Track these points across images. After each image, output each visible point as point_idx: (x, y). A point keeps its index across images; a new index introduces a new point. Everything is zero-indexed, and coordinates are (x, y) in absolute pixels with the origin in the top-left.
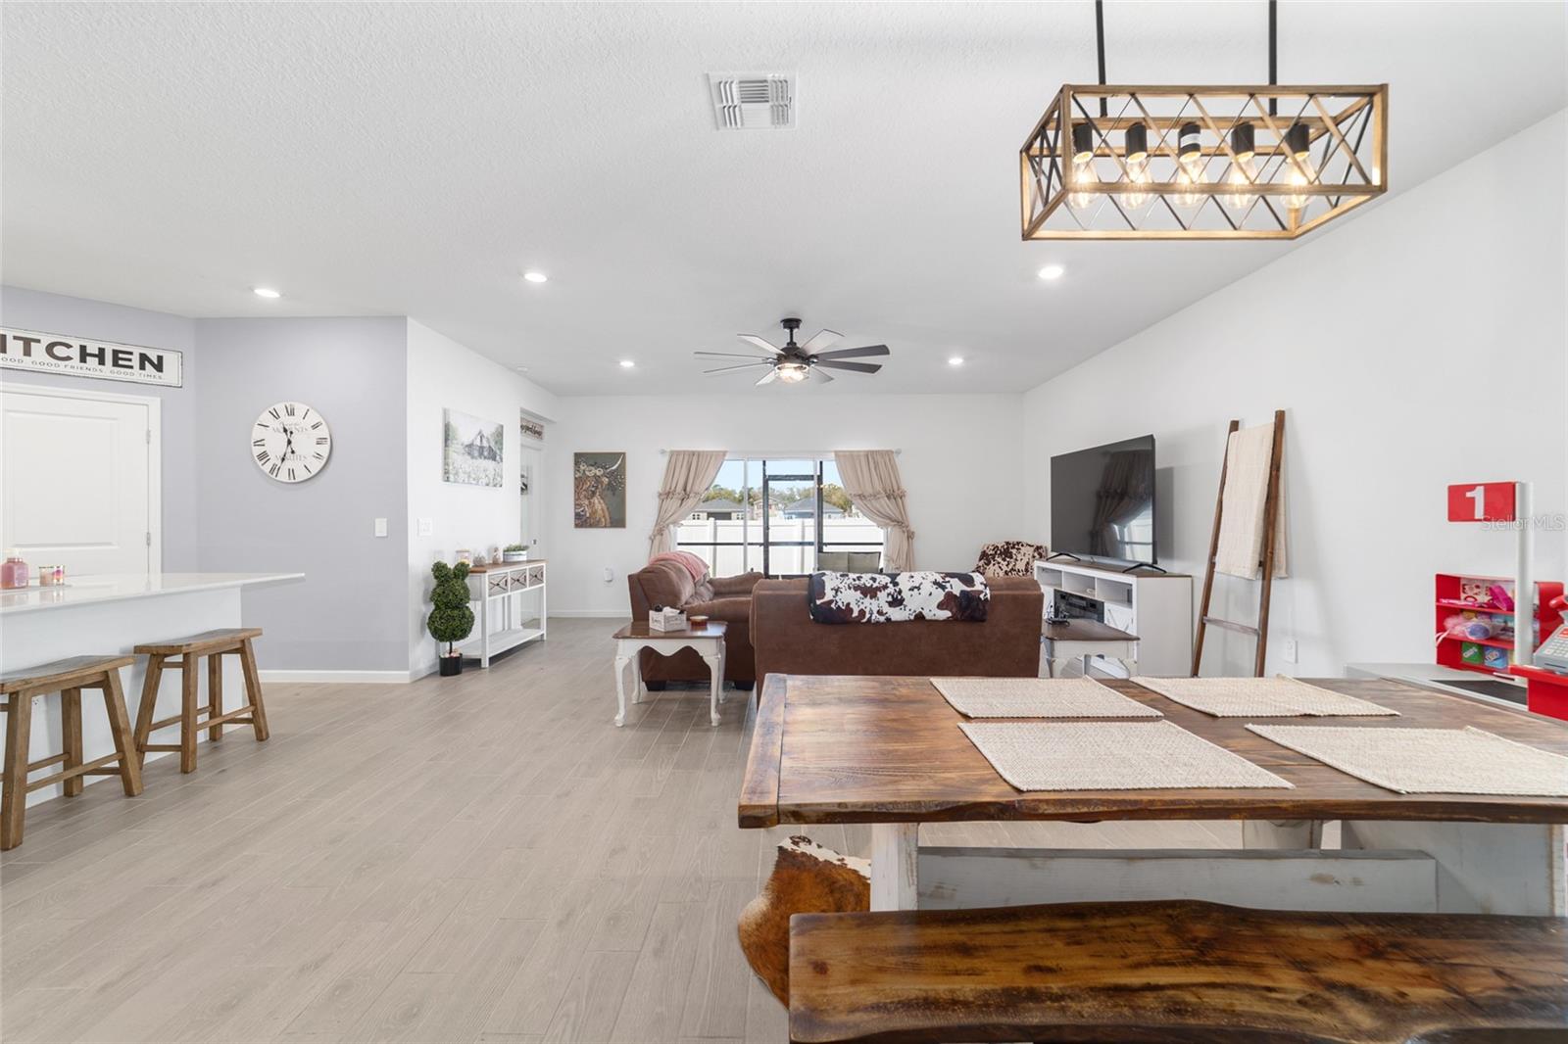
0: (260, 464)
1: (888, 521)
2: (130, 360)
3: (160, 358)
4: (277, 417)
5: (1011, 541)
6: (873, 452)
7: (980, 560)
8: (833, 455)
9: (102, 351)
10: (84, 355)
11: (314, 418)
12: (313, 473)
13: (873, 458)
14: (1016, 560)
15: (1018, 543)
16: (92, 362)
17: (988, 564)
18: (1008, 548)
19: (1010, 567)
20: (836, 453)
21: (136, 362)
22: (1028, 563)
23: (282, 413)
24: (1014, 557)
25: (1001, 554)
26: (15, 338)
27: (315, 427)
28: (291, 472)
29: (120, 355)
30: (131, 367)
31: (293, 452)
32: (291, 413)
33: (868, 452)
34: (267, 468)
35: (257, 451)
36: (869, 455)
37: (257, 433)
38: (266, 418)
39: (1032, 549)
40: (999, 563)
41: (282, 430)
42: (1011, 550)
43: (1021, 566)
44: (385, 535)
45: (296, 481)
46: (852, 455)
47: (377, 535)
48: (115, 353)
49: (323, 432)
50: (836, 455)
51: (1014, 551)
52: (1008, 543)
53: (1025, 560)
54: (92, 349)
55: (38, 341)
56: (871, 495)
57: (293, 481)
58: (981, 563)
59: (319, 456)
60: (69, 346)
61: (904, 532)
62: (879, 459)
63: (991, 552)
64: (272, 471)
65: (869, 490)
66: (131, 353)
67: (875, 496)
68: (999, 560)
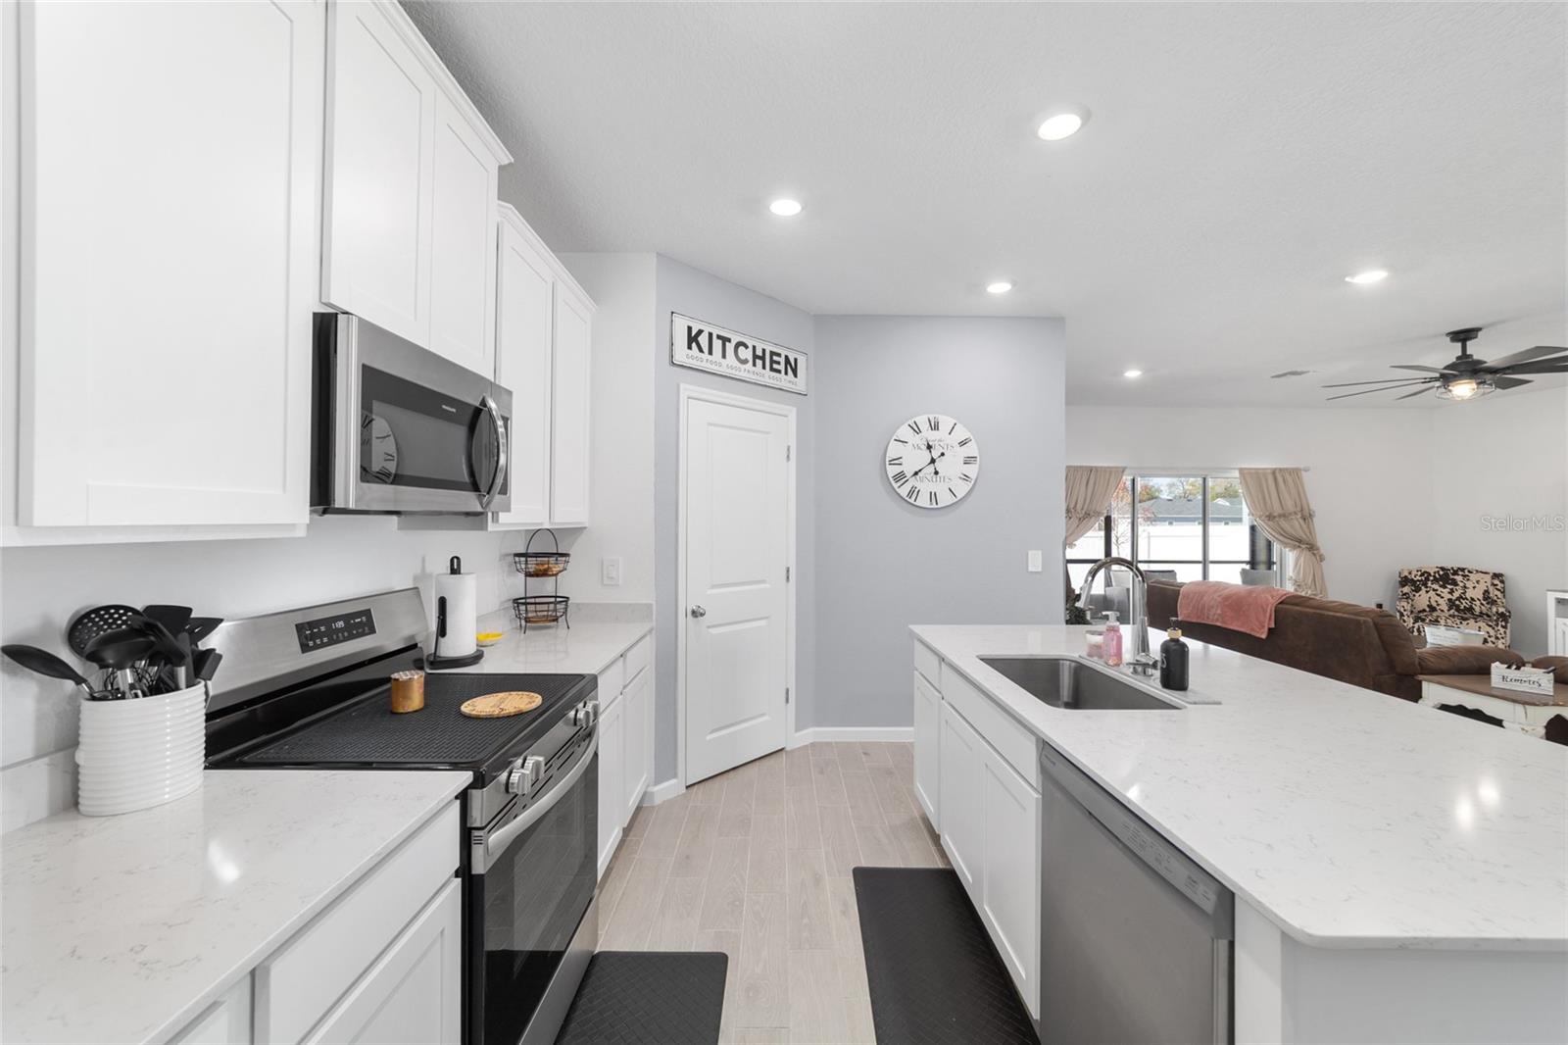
0: (896, 486)
1: (1297, 544)
2: (779, 363)
3: (796, 360)
4: (917, 431)
5: (1448, 565)
6: (1280, 470)
7: (1403, 586)
8: (1237, 474)
9: (764, 351)
10: (755, 357)
11: (961, 433)
12: (959, 497)
13: (1283, 476)
14: (1465, 587)
15: (1463, 570)
16: (759, 362)
17: (1418, 590)
18: (1446, 575)
19: (1456, 595)
20: (1241, 470)
21: (782, 367)
22: (1486, 592)
23: (924, 426)
24: (1461, 584)
25: (1436, 580)
26: (719, 337)
27: (963, 443)
28: (933, 496)
29: (775, 358)
30: (779, 371)
31: (936, 473)
32: (935, 427)
33: (1275, 469)
34: (904, 491)
35: (892, 471)
36: (1274, 472)
37: (895, 449)
38: (904, 432)
39: (1488, 578)
40: (1434, 590)
41: (924, 448)
42: (1452, 577)
43: (1478, 594)
44: (1040, 570)
45: (939, 506)
46: (1257, 473)
47: (1031, 569)
48: (772, 354)
49: (972, 449)
50: (1240, 473)
51: (1456, 577)
52: (1442, 569)
53: (1482, 588)
54: (759, 353)
55: (729, 340)
56: (1280, 516)
57: (934, 506)
58: (1406, 589)
59: (966, 478)
60: (746, 347)
61: (1314, 554)
62: (1287, 476)
63: (1418, 578)
64: (910, 494)
65: (1277, 510)
66: (779, 355)
67: (1283, 516)
68: (1436, 586)
